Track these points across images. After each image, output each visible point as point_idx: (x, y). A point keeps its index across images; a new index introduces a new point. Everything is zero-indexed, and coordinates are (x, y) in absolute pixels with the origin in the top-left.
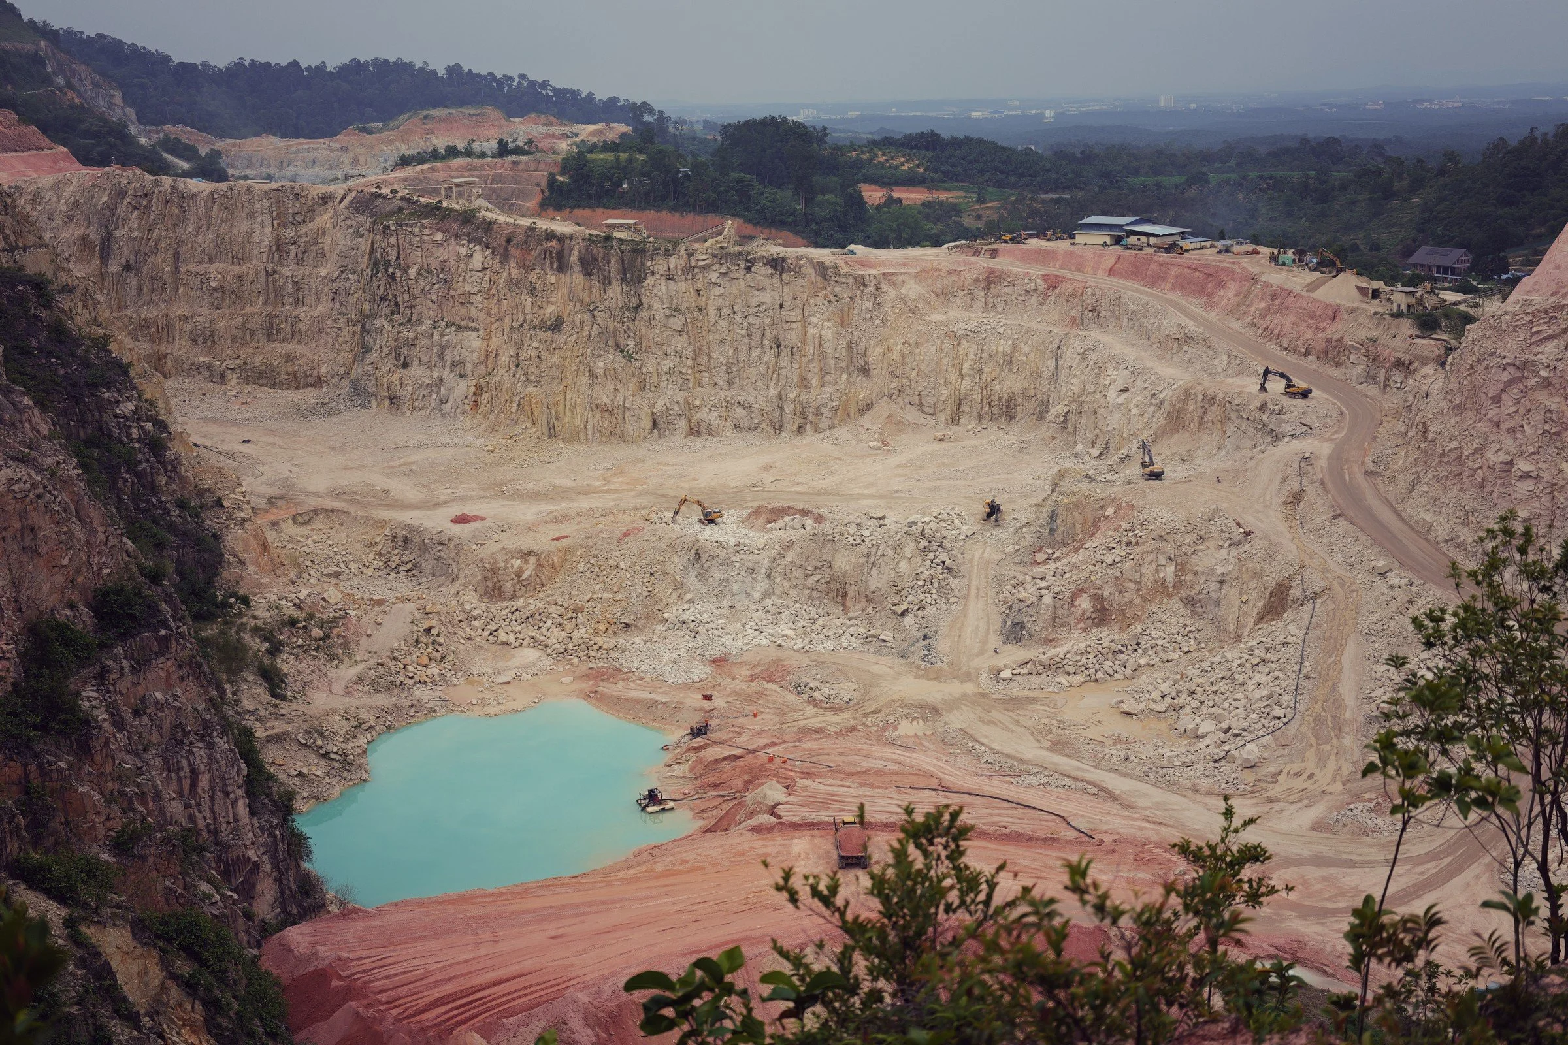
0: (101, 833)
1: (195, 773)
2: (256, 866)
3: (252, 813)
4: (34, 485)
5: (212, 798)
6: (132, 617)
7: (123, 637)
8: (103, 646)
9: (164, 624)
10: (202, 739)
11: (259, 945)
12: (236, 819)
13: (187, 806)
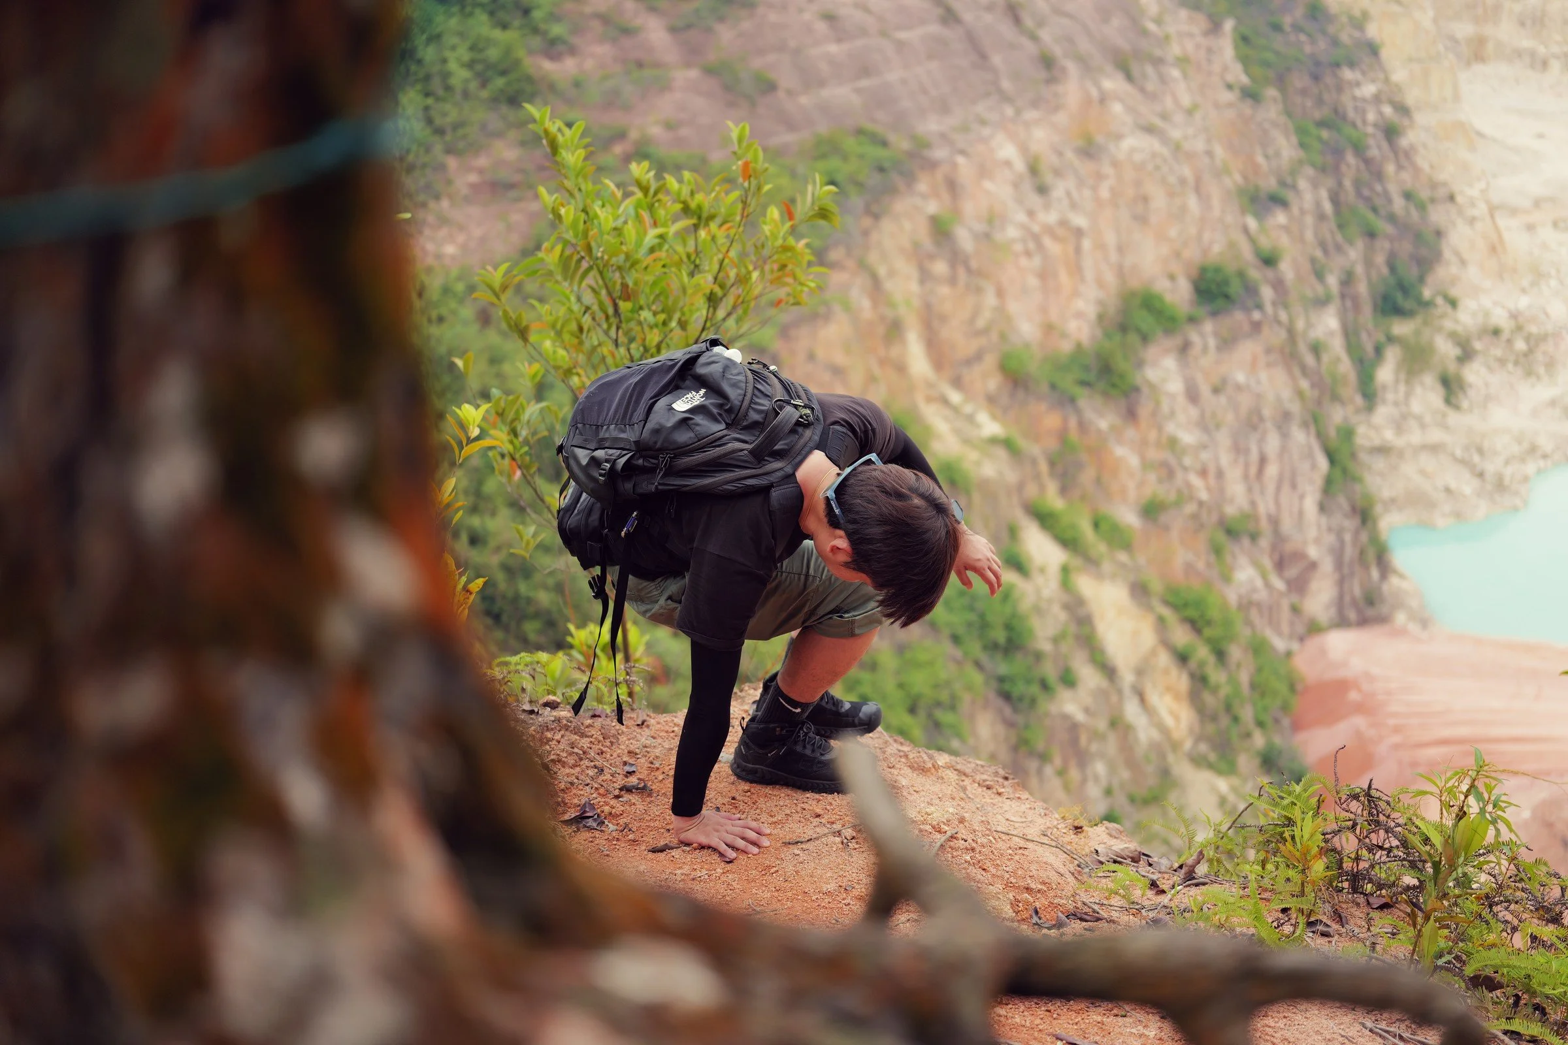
0: (1132, 494)
1: (1263, 461)
2: (1313, 566)
3: (1322, 508)
4: (1154, 155)
5: (1278, 489)
6: (1227, 297)
7: (1214, 314)
8: (1192, 320)
9: (1259, 307)
10: (1279, 428)
11: (1301, 639)
12: (1301, 513)
13: (1250, 490)
